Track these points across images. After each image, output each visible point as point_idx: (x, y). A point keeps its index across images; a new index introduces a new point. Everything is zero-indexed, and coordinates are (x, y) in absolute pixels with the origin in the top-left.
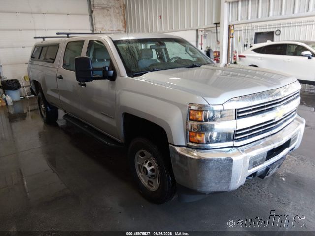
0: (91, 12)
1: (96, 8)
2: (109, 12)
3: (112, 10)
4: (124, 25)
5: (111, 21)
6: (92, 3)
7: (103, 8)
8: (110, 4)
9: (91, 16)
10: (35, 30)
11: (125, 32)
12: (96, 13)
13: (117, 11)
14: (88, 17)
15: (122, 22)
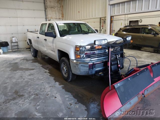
0: (46, 9)
1: (48, 7)
2: (55, 9)
3: (56, 8)
4: (62, 16)
5: (56, 13)
6: (46, 5)
7: (52, 7)
8: (55, 5)
9: (45, 11)
10: (17, 17)
11: (63, 19)
12: (48, 10)
13: (59, 9)
14: (44, 12)
15: (61, 14)
